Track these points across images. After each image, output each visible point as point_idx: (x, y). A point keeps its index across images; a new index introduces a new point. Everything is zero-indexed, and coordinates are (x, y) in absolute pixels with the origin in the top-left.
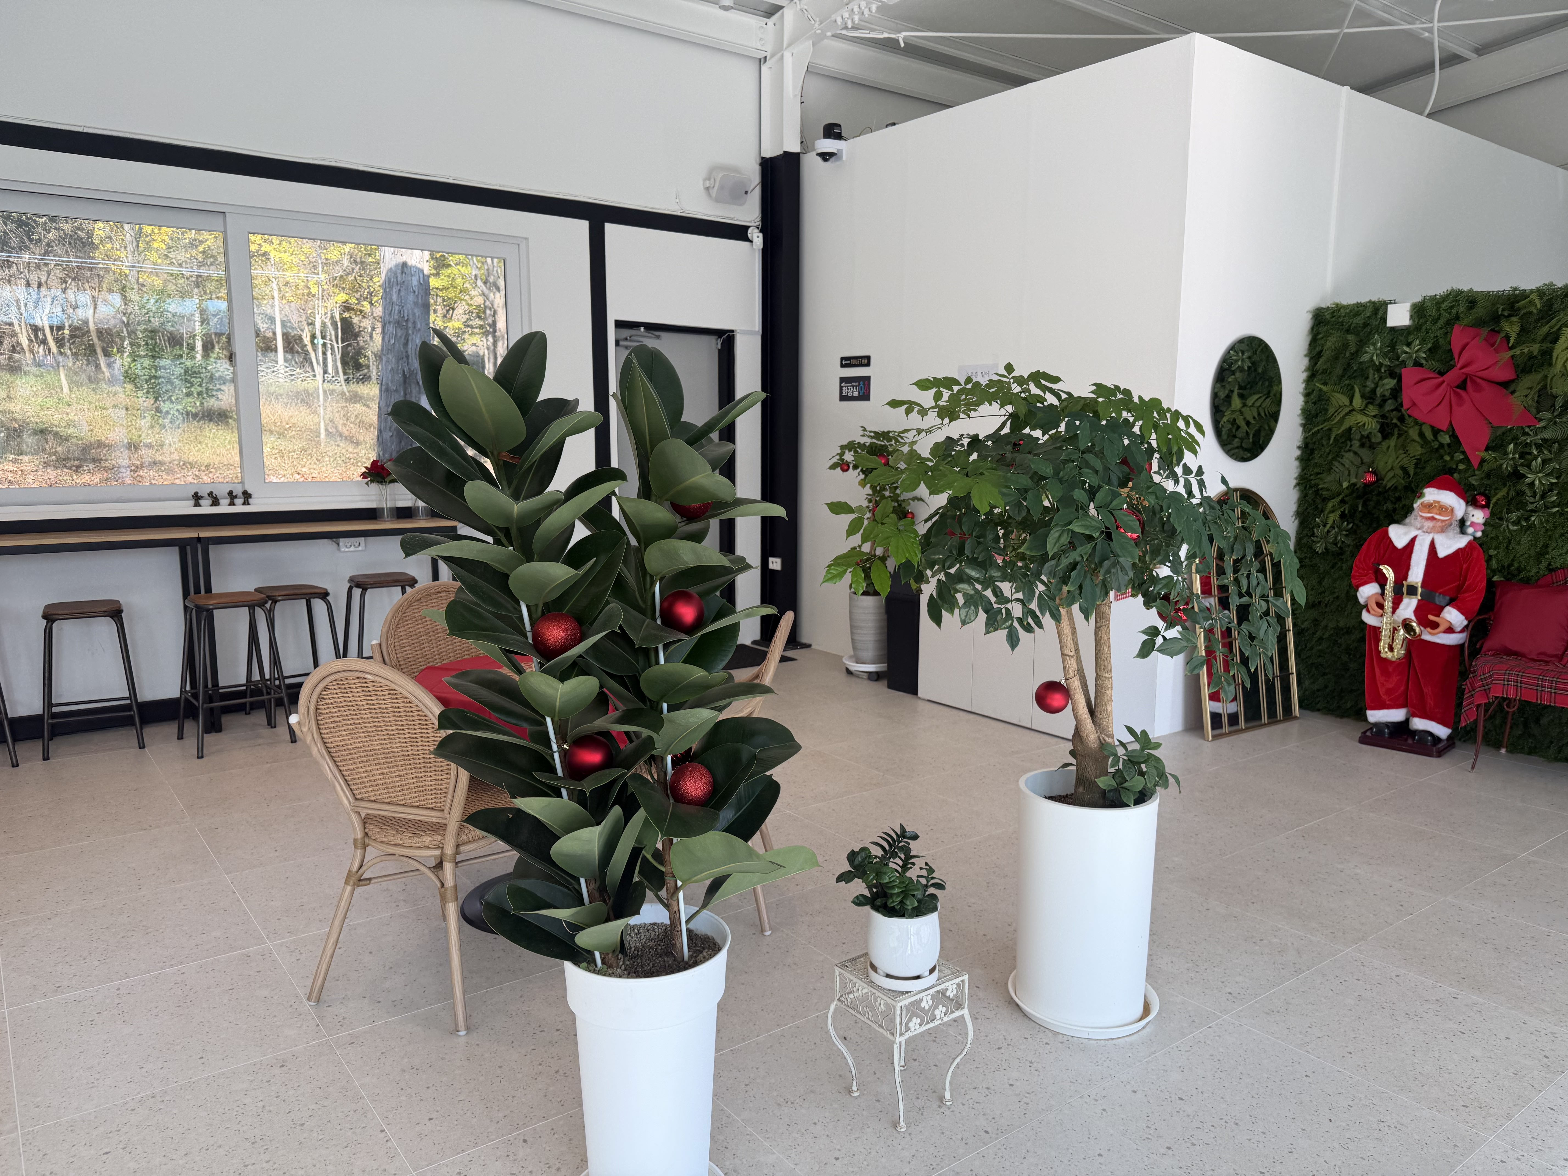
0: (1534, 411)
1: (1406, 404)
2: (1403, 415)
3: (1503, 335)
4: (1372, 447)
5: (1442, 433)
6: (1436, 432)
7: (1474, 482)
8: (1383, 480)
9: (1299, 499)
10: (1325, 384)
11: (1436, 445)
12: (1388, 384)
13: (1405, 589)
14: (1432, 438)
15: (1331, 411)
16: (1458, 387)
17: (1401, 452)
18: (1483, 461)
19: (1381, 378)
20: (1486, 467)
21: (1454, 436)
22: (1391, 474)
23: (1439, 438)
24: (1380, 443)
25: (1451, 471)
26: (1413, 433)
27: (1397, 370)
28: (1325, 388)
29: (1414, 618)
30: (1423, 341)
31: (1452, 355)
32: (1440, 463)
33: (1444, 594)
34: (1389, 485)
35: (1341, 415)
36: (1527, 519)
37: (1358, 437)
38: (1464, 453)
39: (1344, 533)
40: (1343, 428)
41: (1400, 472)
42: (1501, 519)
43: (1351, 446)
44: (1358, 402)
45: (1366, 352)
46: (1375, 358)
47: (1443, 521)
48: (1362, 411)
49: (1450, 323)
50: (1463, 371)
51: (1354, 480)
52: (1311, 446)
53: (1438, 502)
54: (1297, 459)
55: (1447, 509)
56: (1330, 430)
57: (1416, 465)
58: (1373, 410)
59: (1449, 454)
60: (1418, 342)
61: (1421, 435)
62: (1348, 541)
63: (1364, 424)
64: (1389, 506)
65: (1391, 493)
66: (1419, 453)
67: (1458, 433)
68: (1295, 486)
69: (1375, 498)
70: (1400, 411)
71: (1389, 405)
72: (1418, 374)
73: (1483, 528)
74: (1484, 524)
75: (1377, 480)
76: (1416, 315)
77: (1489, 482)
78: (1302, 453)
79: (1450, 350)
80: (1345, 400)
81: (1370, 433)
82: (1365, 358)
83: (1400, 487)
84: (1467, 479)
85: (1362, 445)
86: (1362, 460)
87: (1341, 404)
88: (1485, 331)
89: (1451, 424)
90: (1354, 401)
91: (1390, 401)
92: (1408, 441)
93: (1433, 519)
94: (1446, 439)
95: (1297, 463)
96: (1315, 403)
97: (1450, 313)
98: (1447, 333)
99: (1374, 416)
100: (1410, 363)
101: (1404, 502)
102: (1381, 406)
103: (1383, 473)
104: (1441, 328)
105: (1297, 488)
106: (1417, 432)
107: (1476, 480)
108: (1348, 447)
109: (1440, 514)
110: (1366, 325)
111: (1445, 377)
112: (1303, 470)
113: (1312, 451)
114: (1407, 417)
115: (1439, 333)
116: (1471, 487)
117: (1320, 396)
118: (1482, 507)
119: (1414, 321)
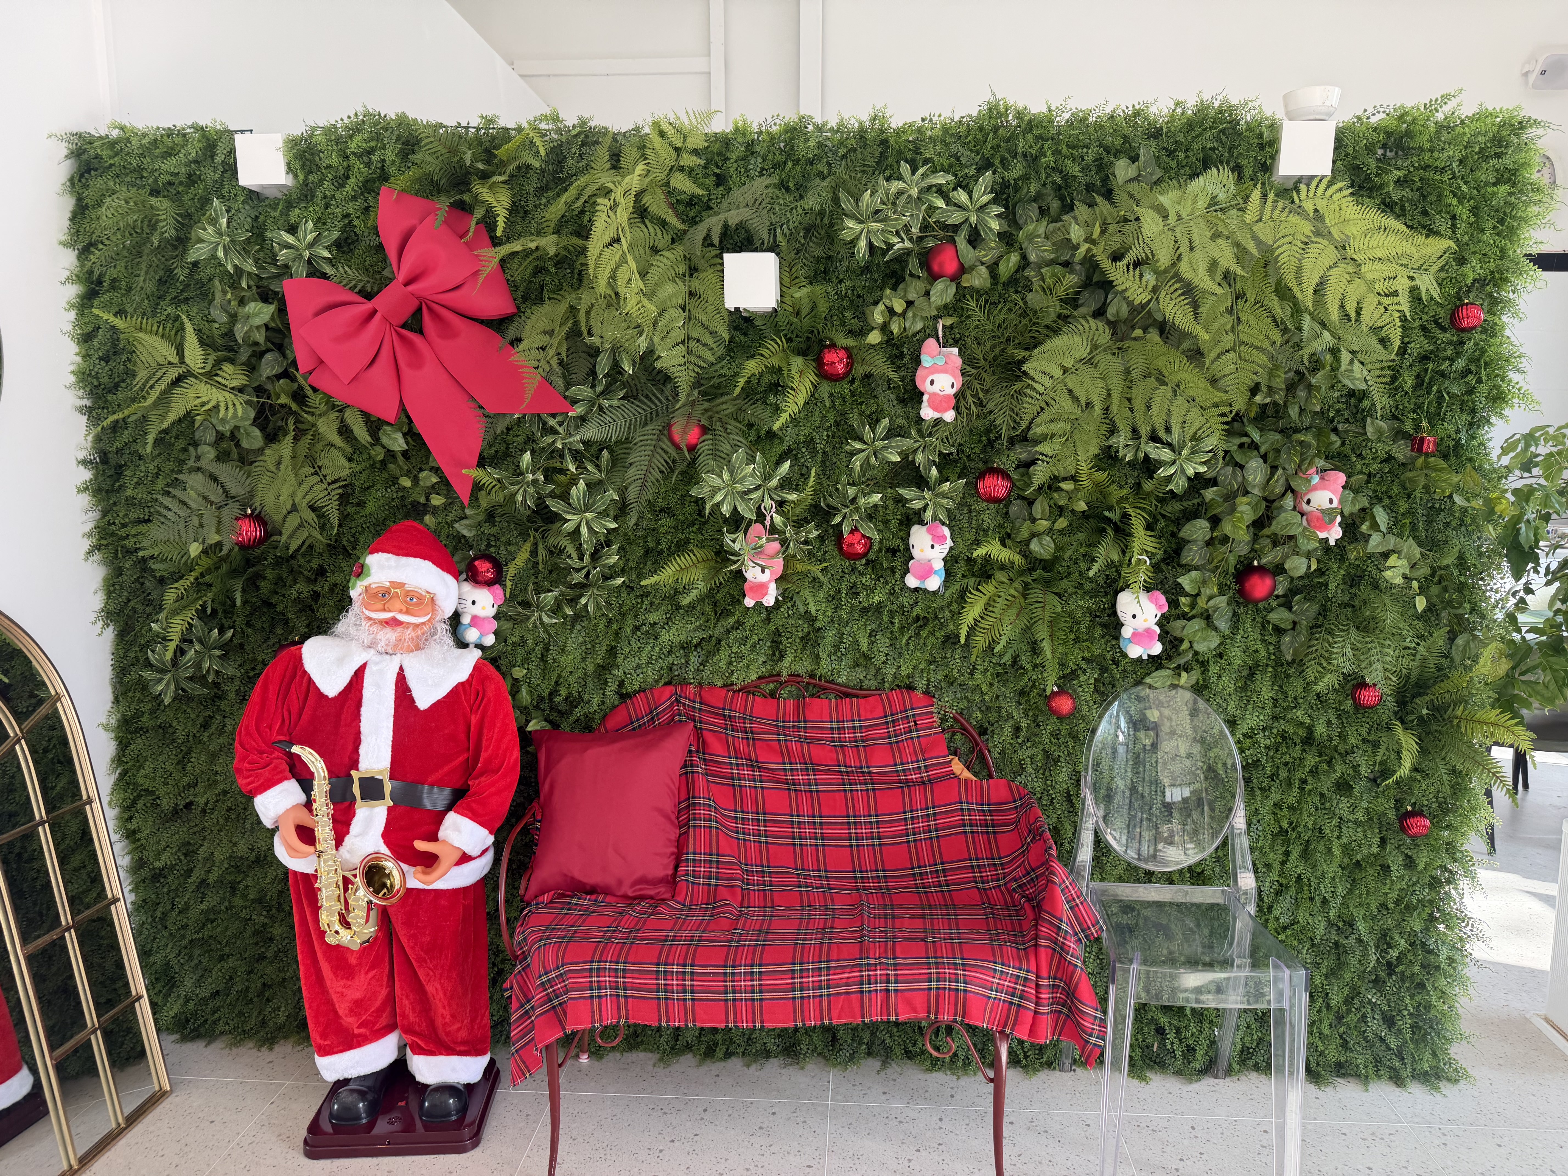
0: (560, 383)
1: (304, 364)
2: (301, 388)
3: (479, 213)
4: (246, 459)
5: (388, 428)
6: (375, 426)
7: (465, 532)
8: (280, 534)
9: (105, 580)
10: (120, 313)
11: (378, 454)
12: (256, 315)
13: (356, 789)
14: (368, 438)
15: (142, 375)
16: (404, 326)
17: (308, 470)
18: (477, 487)
19: (242, 302)
20: (484, 502)
21: (411, 434)
22: (293, 521)
23: (385, 440)
24: (261, 451)
25: (419, 510)
26: (327, 428)
27: (275, 287)
28: (119, 323)
29: (385, 850)
30: (320, 222)
31: (385, 260)
32: (392, 493)
33: (440, 784)
34: (294, 546)
35: (162, 386)
36: (573, 601)
37: (210, 437)
38: (436, 470)
39: (217, 652)
40: (172, 417)
41: (311, 517)
42: (526, 604)
43: (198, 458)
44: (195, 356)
45: (201, 241)
46: (221, 254)
47: (417, 626)
48: (210, 376)
49: (370, 187)
50: (410, 288)
51: (214, 538)
52: (113, 459)
53: (401, 585)
54: (84, 489)
55: (420, 598)
56: (144, 419)
57: (344, 499)
58: (233, 376)
59: (408, 474)
60: (310, 225)
61: (345, 431)
62: (230, 670)
63: (217, 407)
64: (301, 588)
65: (302, 561)
66: (347, 472)
67: (419, 427)
68: (90, 553)
69: (270, 574)
70: (293, 379)
71: (270, 366)
72: (321, 293)
73: (495, 625)
74: (496, 617)
75: (268, 535)
76: (297, 165)
77: (493, 531)
78: (96, 476)
79: (380, 247)
80: (166, 351)
81: (237, 428)
82: (198, 252)
83: (319, 548)
84: (450, 525)
85: (222, 457)
86: (225, 491)
87: (161, 361)
88: (443, 203)
89: (402, 408)
90: (186, 353)
91: (269, 356)
92: (319, 446)
93: (394, 623)
94: (397, 442)
95: (85, 499)
96: (106, 359)
97: (368, 165)
98: (367, 209)
99: (241, 390)
100: (300, 270)
101: (332, 578)
102: (251, 367)
103: (277, 518)
104: (354, 198)
105: (97, 556)
106: (335, 426)
107: (470, 529)
108: (191, 463)
109: (408, 612)
110: (192, 179)
111: (376, 302)
112: (104, 514)
113: (119, 470)
114: (309, 392)
115: (351, 208)
116: (460, 541)
117: (115, 342)
118: (489, 583)
119: (296, 176)
